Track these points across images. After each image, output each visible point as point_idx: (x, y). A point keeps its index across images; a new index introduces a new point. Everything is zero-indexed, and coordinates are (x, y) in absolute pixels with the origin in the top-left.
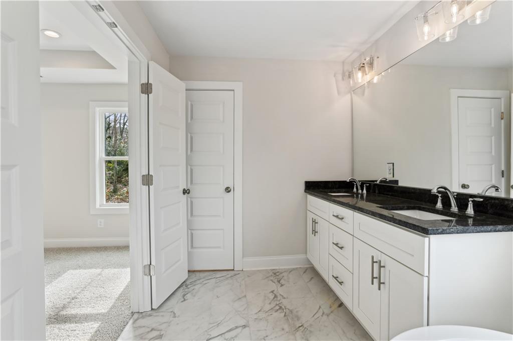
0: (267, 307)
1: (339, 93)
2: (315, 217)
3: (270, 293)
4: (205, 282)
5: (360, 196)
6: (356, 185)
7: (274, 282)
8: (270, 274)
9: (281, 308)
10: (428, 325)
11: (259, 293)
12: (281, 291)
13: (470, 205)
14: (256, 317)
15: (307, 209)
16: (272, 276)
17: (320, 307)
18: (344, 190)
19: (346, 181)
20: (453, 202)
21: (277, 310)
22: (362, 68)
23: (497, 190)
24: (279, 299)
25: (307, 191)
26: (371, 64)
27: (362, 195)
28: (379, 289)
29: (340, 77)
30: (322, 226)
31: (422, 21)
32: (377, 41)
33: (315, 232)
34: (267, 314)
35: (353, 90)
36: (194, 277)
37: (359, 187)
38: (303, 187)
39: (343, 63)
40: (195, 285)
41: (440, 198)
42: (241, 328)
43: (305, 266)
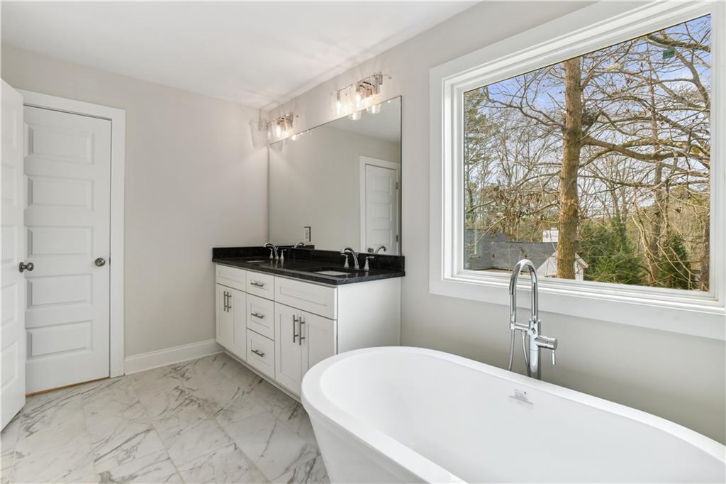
0: (174, 404)
1: (254, 145)
2: (227, 290)
3: (174, 390)
4: (61, 403)
5: (277, 262)
6: (273, 250)
7: (177, 378)
8: (168, 371)
9: (192, 401)
10: (337, 353)
11: (159, 394)
12: (187, 385)
13: (367, 262)
14: (161, 417)
15: (215, 283)
16: (171, 372)
17: (239, 388)
18: (259, 257)
19: (262, 247)
20: (356, 261)
21: (188, 404)
22: (281, 122)
23: (385, 250)
24: (187, 392)
25: (216, 260)
26: (290, 121)
27: (279, 261)
28: (300, 344)
29: (256, 126)
30: (237, 299)
31: (336, 98)
32: (297, 98)
33: (227, 307)
34: (176, 411)
35: (271, 144)
36: (36, 403)
37: (276, 253)
38: (210, 255)
39: (260, 110)
40: (43, 411)
41: (347, 259)
42: (143, 435)
43: (214, 354)
